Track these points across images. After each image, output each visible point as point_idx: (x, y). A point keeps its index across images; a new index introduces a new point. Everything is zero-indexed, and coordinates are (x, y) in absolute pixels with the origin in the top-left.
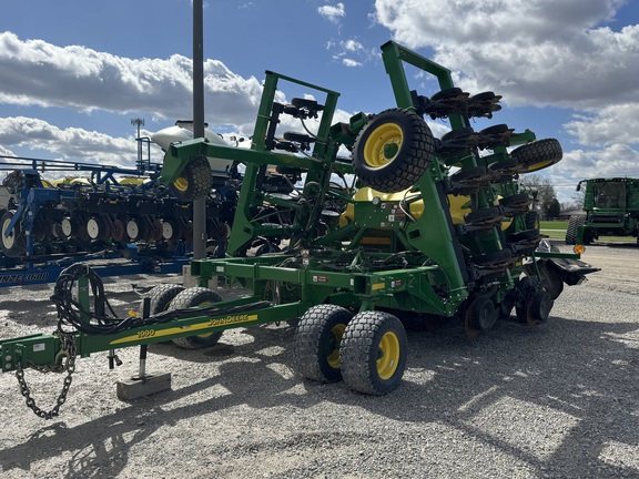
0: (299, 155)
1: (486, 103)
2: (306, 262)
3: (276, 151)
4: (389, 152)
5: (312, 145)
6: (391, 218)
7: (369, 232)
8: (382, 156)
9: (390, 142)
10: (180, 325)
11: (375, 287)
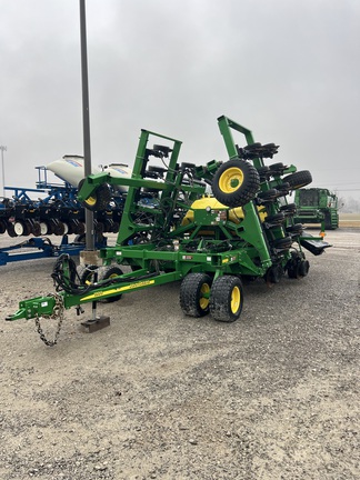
0: (159, 180)
1: (270, 150)
2: (177, 248)
3: (147, 179)
4: (234, 184)
5: (165, 174)
6: (218, 219)
7: (204, 228)
8: (229, 187)
9: (233, 178)
10: (115, 288)
11: (224, 261)
